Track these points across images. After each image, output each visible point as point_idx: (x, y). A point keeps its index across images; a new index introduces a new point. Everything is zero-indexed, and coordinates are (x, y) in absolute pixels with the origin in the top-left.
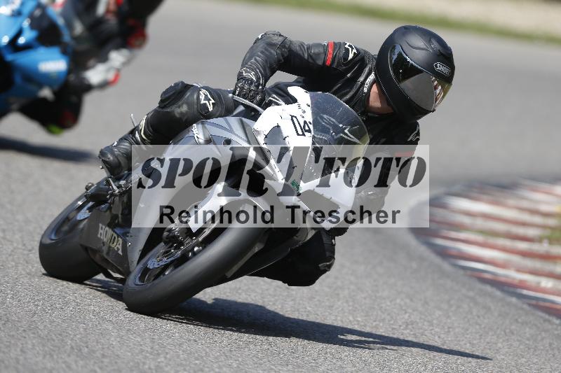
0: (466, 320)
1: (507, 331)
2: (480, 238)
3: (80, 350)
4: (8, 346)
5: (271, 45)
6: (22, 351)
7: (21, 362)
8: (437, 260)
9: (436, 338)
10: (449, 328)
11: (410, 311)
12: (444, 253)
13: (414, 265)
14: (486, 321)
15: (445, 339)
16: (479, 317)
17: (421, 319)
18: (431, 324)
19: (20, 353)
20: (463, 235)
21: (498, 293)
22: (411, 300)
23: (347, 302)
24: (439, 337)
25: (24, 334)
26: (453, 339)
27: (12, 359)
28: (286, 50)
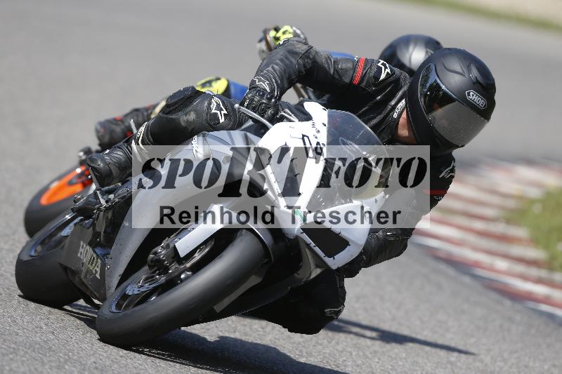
5: (293, 53)
28: (310, 61)
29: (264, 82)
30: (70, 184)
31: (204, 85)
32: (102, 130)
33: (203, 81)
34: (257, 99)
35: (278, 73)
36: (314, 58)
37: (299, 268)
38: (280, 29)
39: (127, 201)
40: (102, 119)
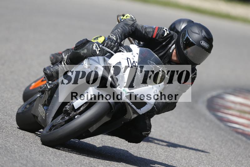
0: (229, 150)
1: (247, 156)
2: (238, 114)
3: (56, 153)
4: (24, 150)
5: (127, 24)
6: (30, 152)
7: (29, 157)
8: (218, 122)
9: (215, 157)
10: (221, 153)
11: (204, 144)
12: (221, 119)
13: (208, 124)
14: (238, 151)
15: (219, 158)
16: (235, 149)
17: (209, 148)
18: (213, 150)
19: (28, 153)
20: (230, 112)
21: (244, 139)
22: (205, 139)
23: (177, 139)
24: (217, 157)
25: (31, 145)
26: (223, 158)
27: (25, 155)
28: (134, 28)
29: (113, 36)
30: (42, 81)
31: (95, 39)
32: (52, 58)
33: (95, 37)
34: (110, 43)
35: (120, 33)
36: (136, 27)
37: (126, 114)
38: (125, 15)
39: (57, 86)
40: (53, 53)
